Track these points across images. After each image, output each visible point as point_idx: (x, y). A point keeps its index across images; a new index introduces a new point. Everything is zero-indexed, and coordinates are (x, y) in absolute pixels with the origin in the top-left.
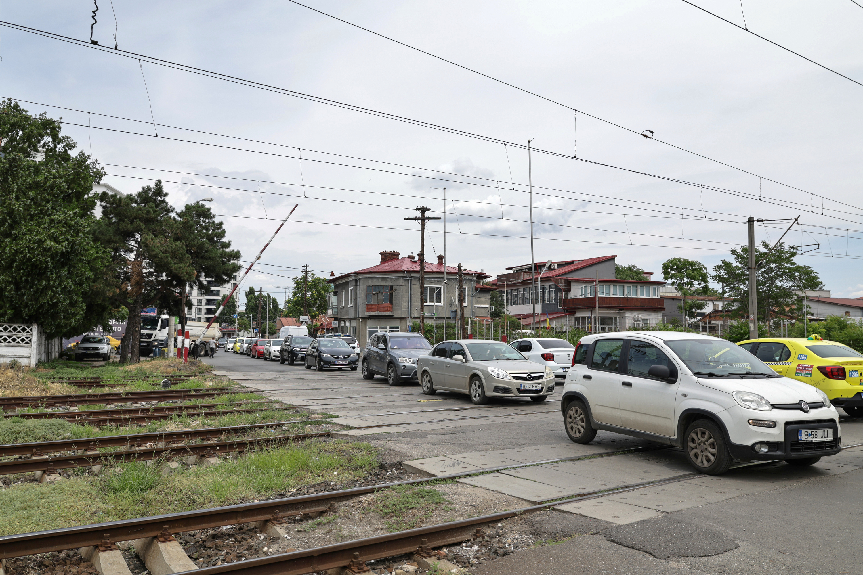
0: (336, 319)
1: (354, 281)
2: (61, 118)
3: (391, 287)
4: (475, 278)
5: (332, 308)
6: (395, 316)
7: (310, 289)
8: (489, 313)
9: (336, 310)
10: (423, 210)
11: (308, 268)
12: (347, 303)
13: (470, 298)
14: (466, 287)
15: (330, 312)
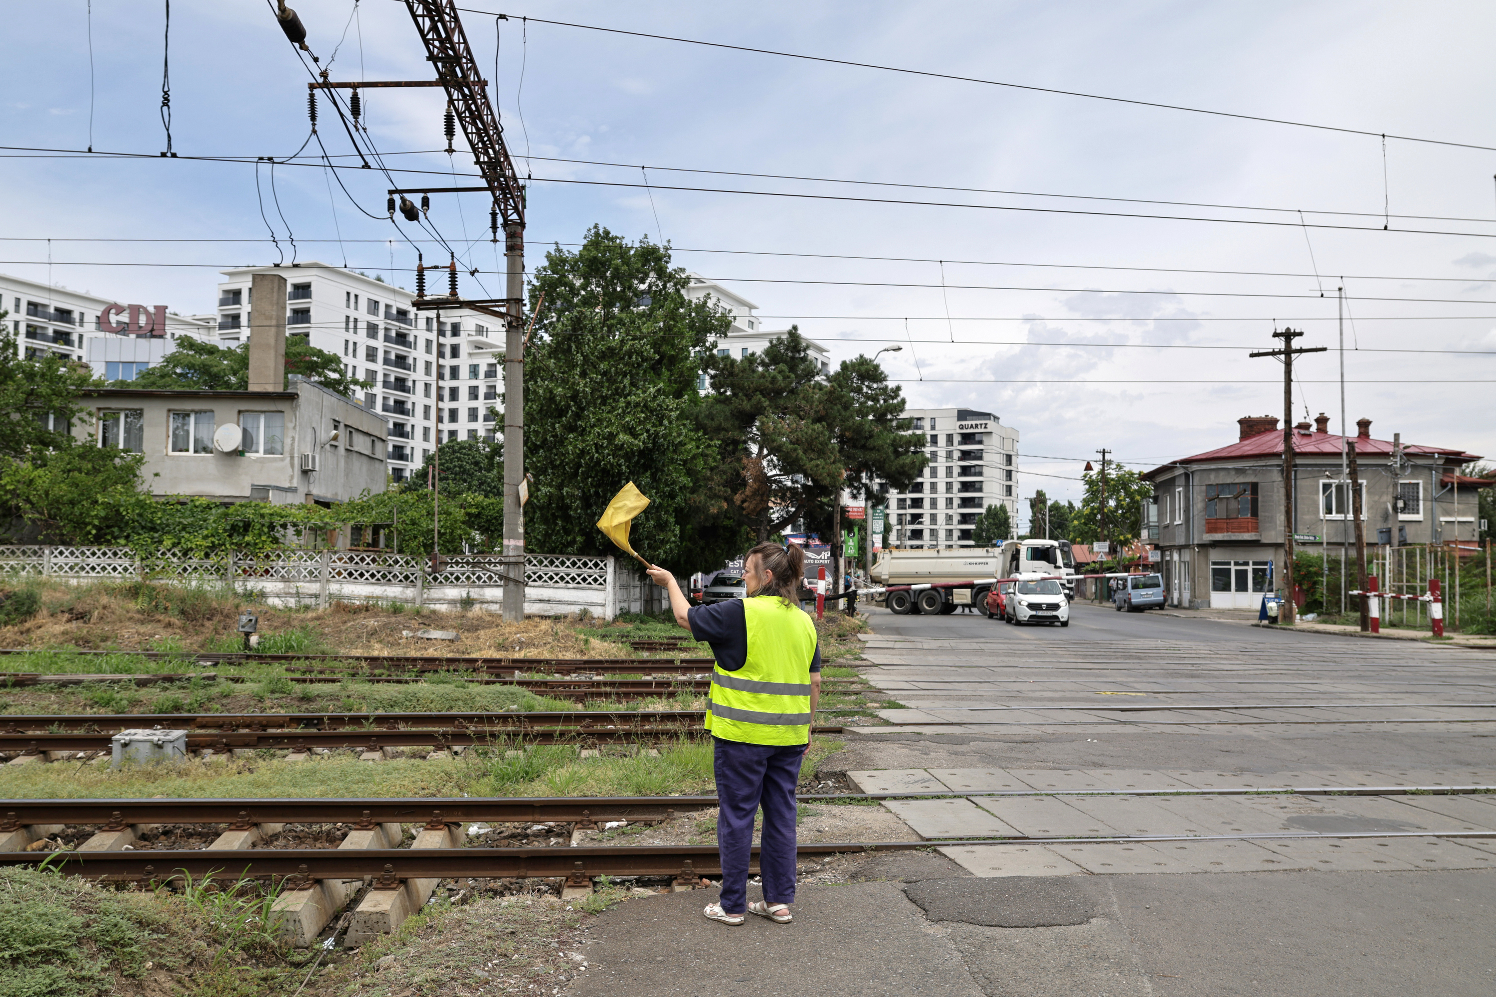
0: (1157, 547)
1: (1183, 478)
2: (669, 241)
3: (1255, 487)
4: (1441, 462)
5: (1148, 527)
6: (1265, 541)
7: (1114, 491)
8: (1477, 534)
9: (1156, 531)
10: (1288, 335)
11: (1107, 457)
12: (1173, 519)
13: (1429, 503)
14: (1421, 482)
15: (1144, 534)
